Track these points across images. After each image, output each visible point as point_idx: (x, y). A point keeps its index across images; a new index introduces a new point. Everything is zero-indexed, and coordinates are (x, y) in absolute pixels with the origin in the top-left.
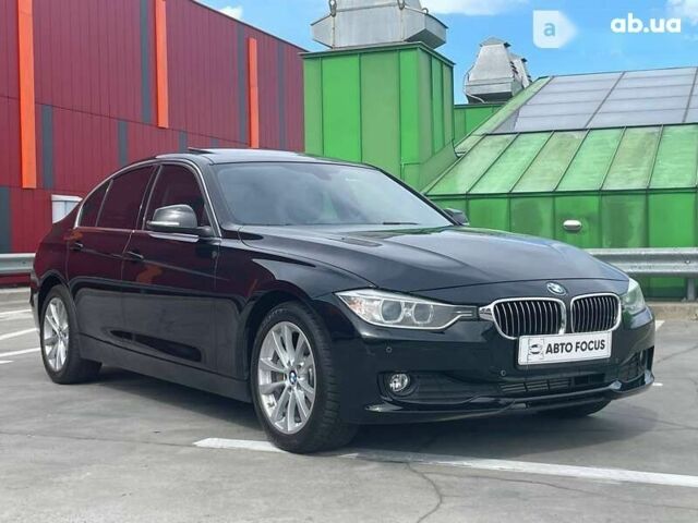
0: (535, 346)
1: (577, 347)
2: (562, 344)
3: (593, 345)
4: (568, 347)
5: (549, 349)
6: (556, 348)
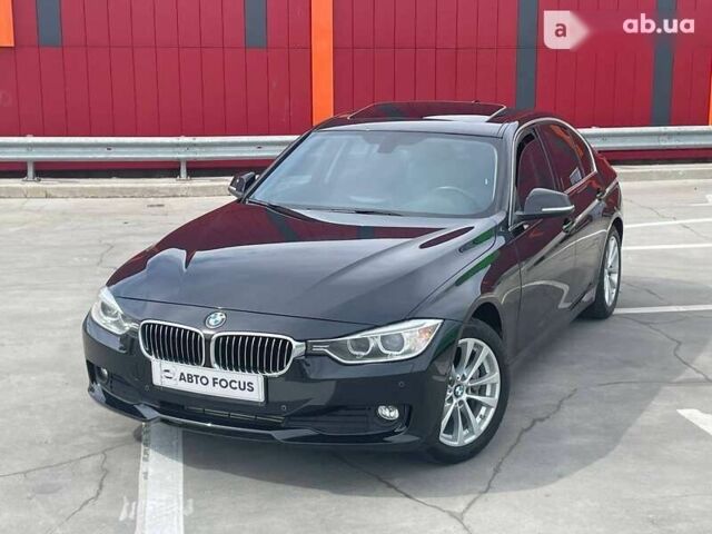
0: (167, 371)
1: (214, 383)
2: (197, 376)
3: (237, 385)
4: (203, 380)
5: (182, 377)
6: (190, 378)
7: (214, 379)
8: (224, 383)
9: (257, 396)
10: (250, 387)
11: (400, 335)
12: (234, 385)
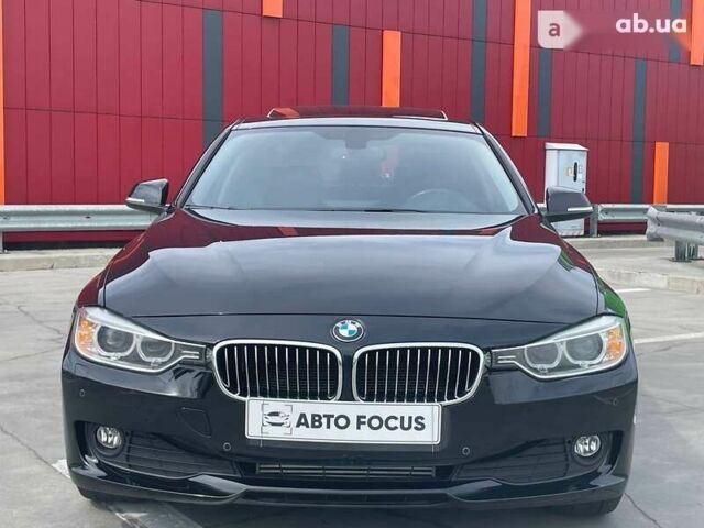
0: (276, 414)
1: (359, 424)
2: (329, 417)
3: (398, 423)
4: (341, 422)
5: (302, 421)
6: (316, 421)
7: (359, 417)
8: (375, 423)
9: (430, 435)
10: (419, 423)
11: (598, 336)
12: (392, 423)
